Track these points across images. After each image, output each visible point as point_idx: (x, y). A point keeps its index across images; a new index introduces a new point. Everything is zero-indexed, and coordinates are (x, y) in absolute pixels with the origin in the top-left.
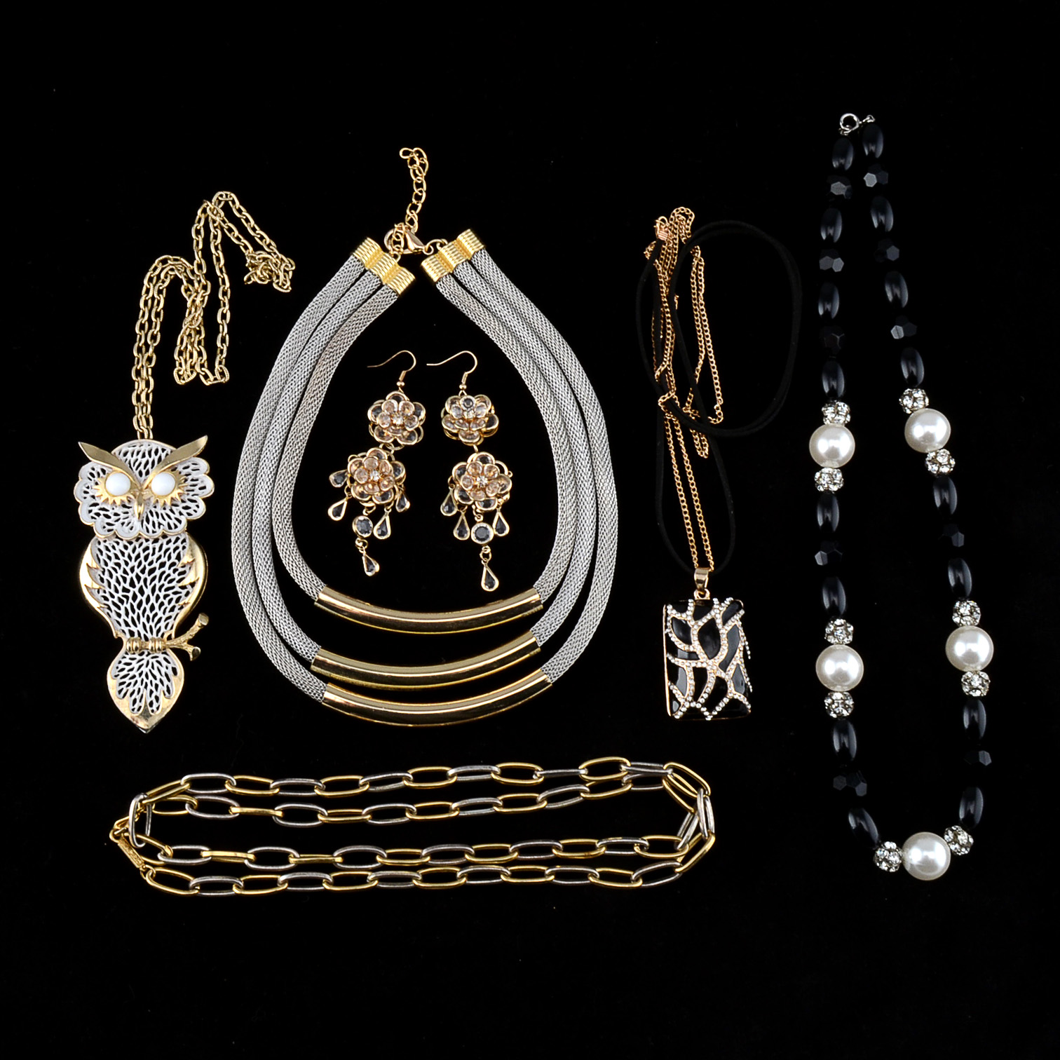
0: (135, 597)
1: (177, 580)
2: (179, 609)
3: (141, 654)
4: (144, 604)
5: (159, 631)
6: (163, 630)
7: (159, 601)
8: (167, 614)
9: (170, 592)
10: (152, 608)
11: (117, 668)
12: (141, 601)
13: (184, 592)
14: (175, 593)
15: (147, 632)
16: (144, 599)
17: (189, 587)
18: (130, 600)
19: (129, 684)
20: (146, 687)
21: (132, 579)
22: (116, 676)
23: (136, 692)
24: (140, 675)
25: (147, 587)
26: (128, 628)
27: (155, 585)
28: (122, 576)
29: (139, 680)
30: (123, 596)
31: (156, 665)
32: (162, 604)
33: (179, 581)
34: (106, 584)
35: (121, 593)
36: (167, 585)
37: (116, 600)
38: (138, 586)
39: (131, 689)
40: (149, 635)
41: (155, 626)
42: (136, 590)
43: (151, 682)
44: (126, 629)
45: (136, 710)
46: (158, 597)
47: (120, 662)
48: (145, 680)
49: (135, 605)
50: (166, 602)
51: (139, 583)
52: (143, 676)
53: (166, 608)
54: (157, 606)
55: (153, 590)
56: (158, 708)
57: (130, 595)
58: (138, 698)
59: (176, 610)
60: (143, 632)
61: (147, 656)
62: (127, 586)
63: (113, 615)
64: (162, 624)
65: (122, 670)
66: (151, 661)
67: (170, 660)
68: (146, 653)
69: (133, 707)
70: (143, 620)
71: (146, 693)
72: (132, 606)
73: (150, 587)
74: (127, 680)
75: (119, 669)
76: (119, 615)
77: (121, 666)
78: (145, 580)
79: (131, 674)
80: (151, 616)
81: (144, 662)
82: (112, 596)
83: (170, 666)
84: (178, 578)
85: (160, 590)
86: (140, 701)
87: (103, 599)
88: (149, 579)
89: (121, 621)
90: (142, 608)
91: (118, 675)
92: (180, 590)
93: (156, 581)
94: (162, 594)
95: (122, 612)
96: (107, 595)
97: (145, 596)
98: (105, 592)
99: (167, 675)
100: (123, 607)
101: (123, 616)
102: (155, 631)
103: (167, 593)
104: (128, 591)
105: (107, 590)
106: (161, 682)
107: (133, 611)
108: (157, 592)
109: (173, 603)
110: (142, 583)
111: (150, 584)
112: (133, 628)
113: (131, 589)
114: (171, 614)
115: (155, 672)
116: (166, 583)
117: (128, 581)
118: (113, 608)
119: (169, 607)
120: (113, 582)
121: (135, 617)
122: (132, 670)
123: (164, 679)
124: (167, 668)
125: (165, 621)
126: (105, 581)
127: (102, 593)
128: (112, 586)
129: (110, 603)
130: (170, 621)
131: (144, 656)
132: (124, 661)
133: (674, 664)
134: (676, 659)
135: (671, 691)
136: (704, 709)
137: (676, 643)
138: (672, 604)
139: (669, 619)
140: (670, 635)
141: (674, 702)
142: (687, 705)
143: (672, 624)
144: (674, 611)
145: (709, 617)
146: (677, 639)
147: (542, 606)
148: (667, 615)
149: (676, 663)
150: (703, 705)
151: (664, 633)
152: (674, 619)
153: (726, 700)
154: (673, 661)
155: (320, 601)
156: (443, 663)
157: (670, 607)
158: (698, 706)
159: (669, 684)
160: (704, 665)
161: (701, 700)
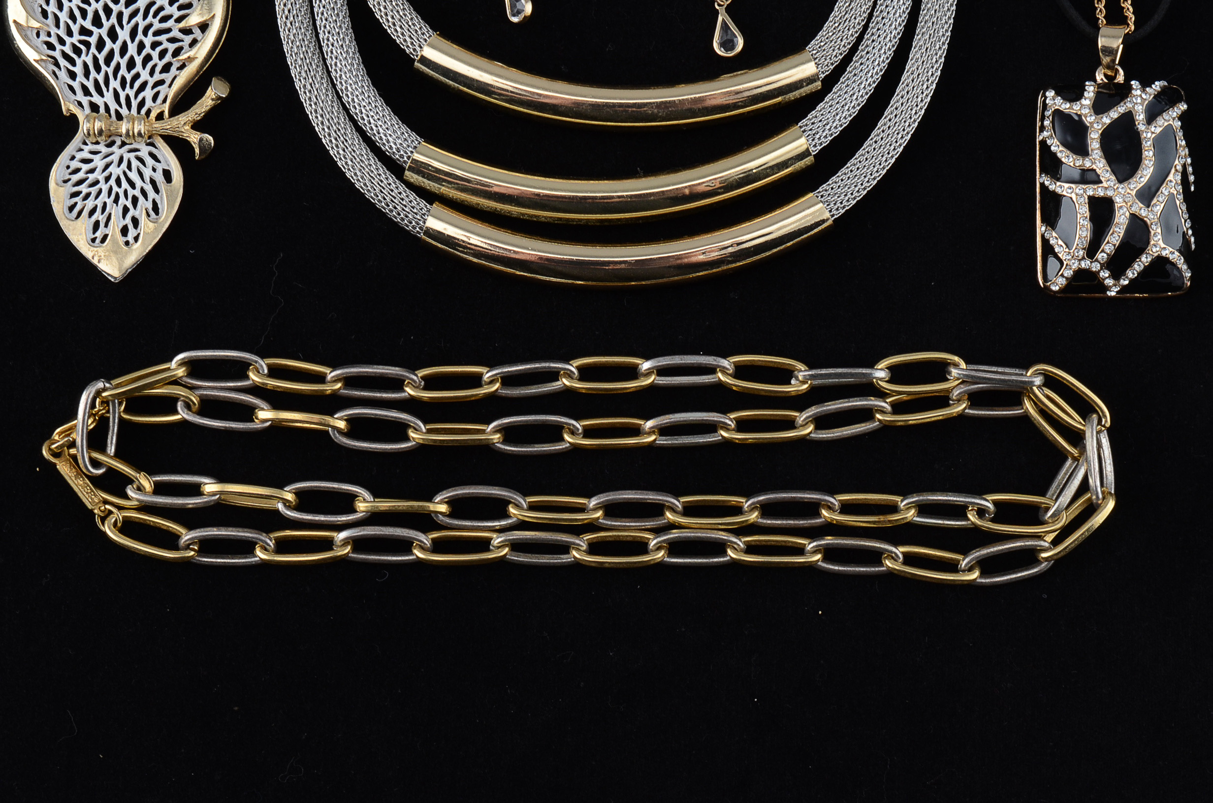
0: (101, 45)
1: (175, 17)
2: (178, 69)
3: (110, 145)
4: (117, 57)
5: (142, 104)
6: (149, 103)
7: (144, 53)
8: (157, 76)
9: (163, 38)
10: (131, 64)
11: (68, 167)
12: (111, 54)
13: (188, 39)
14: (172, 40)
15: (121, 106)
16: (117, 47)
17: (197, 33)
18: (93, 50)
19: (88, 195)
20: (116, 201)
21: (96, 13)
22: (65, 182)
23: (99, 210)
24: (107, 179)
25: (122, 27)
26: (89, 98)
27: (137, 25)
28: (79, 8)
29: (105, 188)
30: (80, 42)
31: (135, 163)
32: (148, 58)
33: (179, 20)
34: (51, 20)
35: (76, 38)
36: (157, 26)
37: (68, 49)
38: (107, 25)
39: (90, 204)
40: (124, 111)
41: (136, 97)
42: (104, 32)
43: (126, 192)
44: (85, 100)
45: (98, 241)
46: (141, 47)
47: (73, 158)
48: (115, 189)
49: (101, 58)
50: (155, 54)
51: (108, 19)
52: (112, 182)
53: (155, 66)
54: (139, 60)
55: (133, 34)
56: (136, 239)
57: (93, 40)
58: (102, 219)
59: (173, 69)
60: (113, 106)
61: (121, 147)
62: (88, 24)
63: (63, 75)
64: (148, 93)
65: (77, 171)
66: (126, 156)
67: (159, 157)
68: (119, 143)
69: (93, 236)
70: (115, 84)
71: (116, 211)
72: (95, 60)
73: (128, 28)
74: (84, 189)
75: (70, 170)
76: (73, 75)
77: (75, 164)
78: (120, 15)
79: (92, 177)
80: (129, 77)
81: (115, 158)
82: (62, 42)
83: (160, 167)
84: (177, 14)
85: (145, 33)
86: (106, 226)
87: (45, 47)
88: (127, 13)
89: (76, 85)
90: (113, 64)
91: (69, 180)
92: (180, 36)
93: (139, 18)
94: (148, 41)
95: (78, 69)
96: (53, 40)
97: (119, 43)
98: (49, 35)
99: (153, 182)
100: (79, 62)
101: (80, 78)
102: (135, 104)
103: (158, 38)
104: (90, 33)
105: (54, 30)
106: (144, 193)
107: (98, 69)
108: (140, 36)
109: (168, 58)
110: (113, 19)
111: (129, 22)
112: (96, 99)
113: (94, 29)
114: (164, 76)
115: (134, 176)
116: (156, 21)
117: (90, 16)
118: (63, 62)
119: (161, 64)
120: (63, 16)
121: (101, 78)
122: (92, 171)
123: (149, 188)
124: (154, 170)
125: (153, 88)
126: (50, 15)
127: (44, 37)
128: (62, 24)
129: (57, 54)
130: (163, 89)
131: (114, 148)
132: (79, 156)
133: (1054, 192)
134: (1058, 184)
135: (1045, 242)
136: (1105, 274)
137: (1059, 155)
138: (1053, 89)
139: (1047, 113)
140: (1049, 142)
141: (1051, 260)
142: (1075, 266)
143: (1053, 122)
144: (1059, 100)
145: (1121, 109)
146: (1061, 148)
147: (819, 83)
148: (1045, 106)
149: (1059, 190)
150: (1103, 266)
151: (1039, 138)
152: (1057, 113)
153: (1145, 259)
154: (1052, 187)
155: (424, 60)
156: (640, 177)
157: (1050, 94)
158: (1096, 267)
159: (1043, 228)
160: (1110, 193)
161: (1101, 256)
